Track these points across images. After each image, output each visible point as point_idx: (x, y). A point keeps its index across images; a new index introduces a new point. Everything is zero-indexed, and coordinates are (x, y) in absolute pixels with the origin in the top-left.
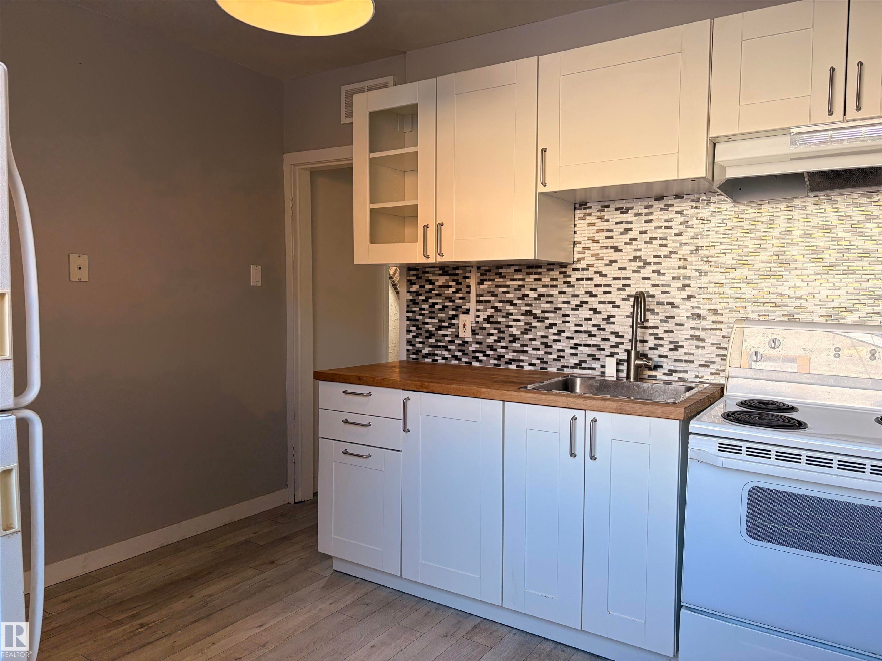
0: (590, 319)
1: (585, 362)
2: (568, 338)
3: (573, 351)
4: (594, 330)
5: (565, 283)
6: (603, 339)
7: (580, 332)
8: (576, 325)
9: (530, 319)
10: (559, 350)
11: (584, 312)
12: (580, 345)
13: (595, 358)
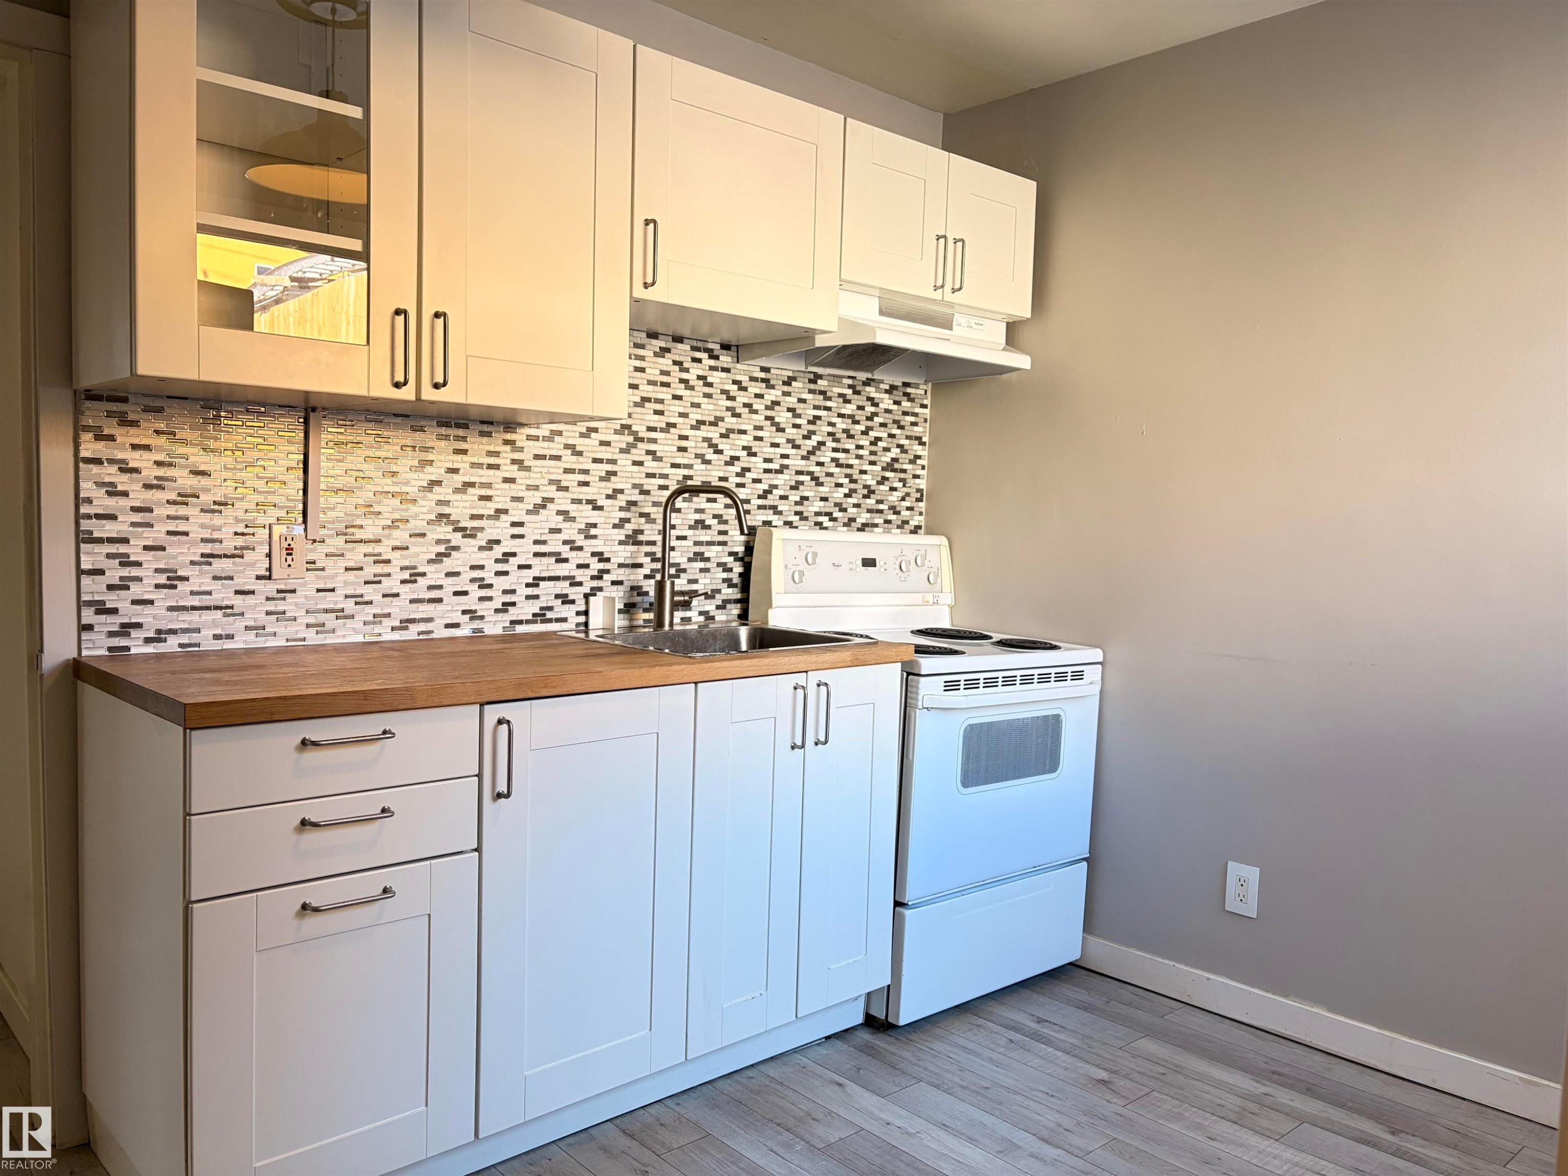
0: (559, 531)
1: (550, 608)
2: (521, 567)
3: (531, 591)
4: (565, 551)
5: (514, 462)
6: (580, 566)
7: (543, 555)
8: (536, 542)
9: (444, 531)
10: (505, 592)
11: (549, 517)
12: (543, 579)
13: (566, 600)
